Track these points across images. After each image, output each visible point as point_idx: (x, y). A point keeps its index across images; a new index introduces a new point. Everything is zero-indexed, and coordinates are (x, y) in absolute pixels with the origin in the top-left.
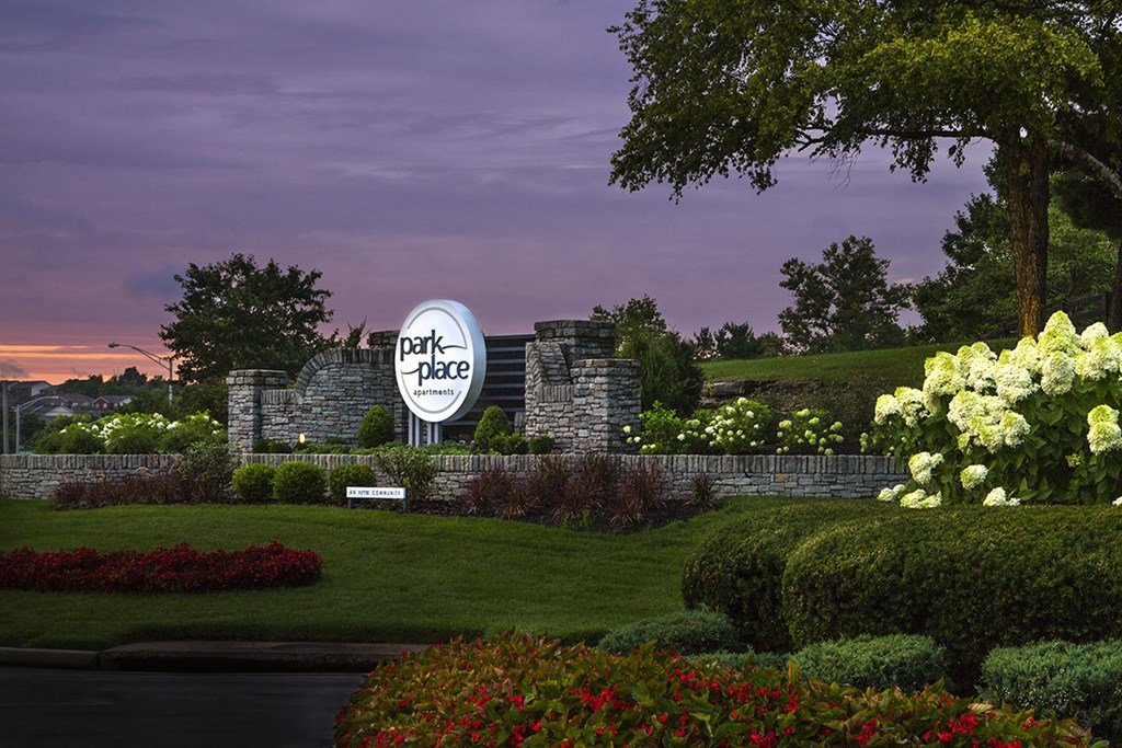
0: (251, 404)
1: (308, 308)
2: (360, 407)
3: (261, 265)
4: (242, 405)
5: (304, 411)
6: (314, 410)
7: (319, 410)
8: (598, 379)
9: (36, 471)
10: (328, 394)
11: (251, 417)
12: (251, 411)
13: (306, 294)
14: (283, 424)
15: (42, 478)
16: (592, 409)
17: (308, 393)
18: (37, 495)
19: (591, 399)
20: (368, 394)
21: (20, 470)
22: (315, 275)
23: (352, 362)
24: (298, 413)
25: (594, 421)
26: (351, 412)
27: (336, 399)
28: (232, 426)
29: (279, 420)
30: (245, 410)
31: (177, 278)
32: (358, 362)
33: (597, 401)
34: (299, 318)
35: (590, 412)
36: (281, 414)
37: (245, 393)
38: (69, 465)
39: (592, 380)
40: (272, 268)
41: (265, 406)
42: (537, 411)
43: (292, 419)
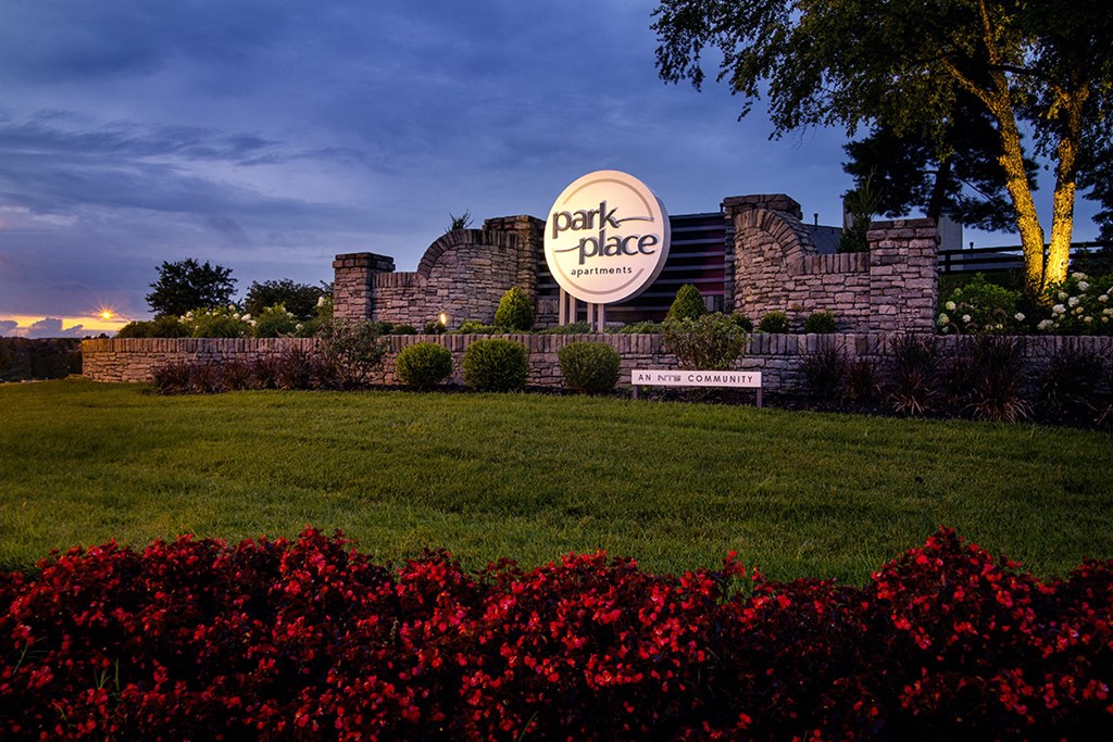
0: (364, 287)
1: (225, 288)
2: (488, 291)
3: (201, 265)
4: (352, 288)
5: (428, 293)
6: (440, 292)
7: (446, 292)
8: (915, 243)
9: (124, 355)
10: (455, 276)
11: (364, 301)
12: (363, 294)
13: (224, 281)
14: (401, 307)
15: (130, 361)
16: (903, 280)
17: (433, 275)
18: (124, 378)
19: (902, 268)
20: (495, 278)
21: (106, 354)
22: (229, 271)
23: (481, 244)
24: (421, 296)
25: (909, 295)
26: (479, 296)
27: (465, 281)
28: (337, 310)
29: (395, 303)
30: (357, 293)
31: (157, 268)
32: (488, 244)
33: (914, 269)
34: (220, 292)
35: (902, 284)
36: (398, 297)
37: (354, 276)
38: (160, 349)
39: (905, 244)
40: (207, 266)
41: (379, 289)
42: (790, 286)
43: (412, 302)
